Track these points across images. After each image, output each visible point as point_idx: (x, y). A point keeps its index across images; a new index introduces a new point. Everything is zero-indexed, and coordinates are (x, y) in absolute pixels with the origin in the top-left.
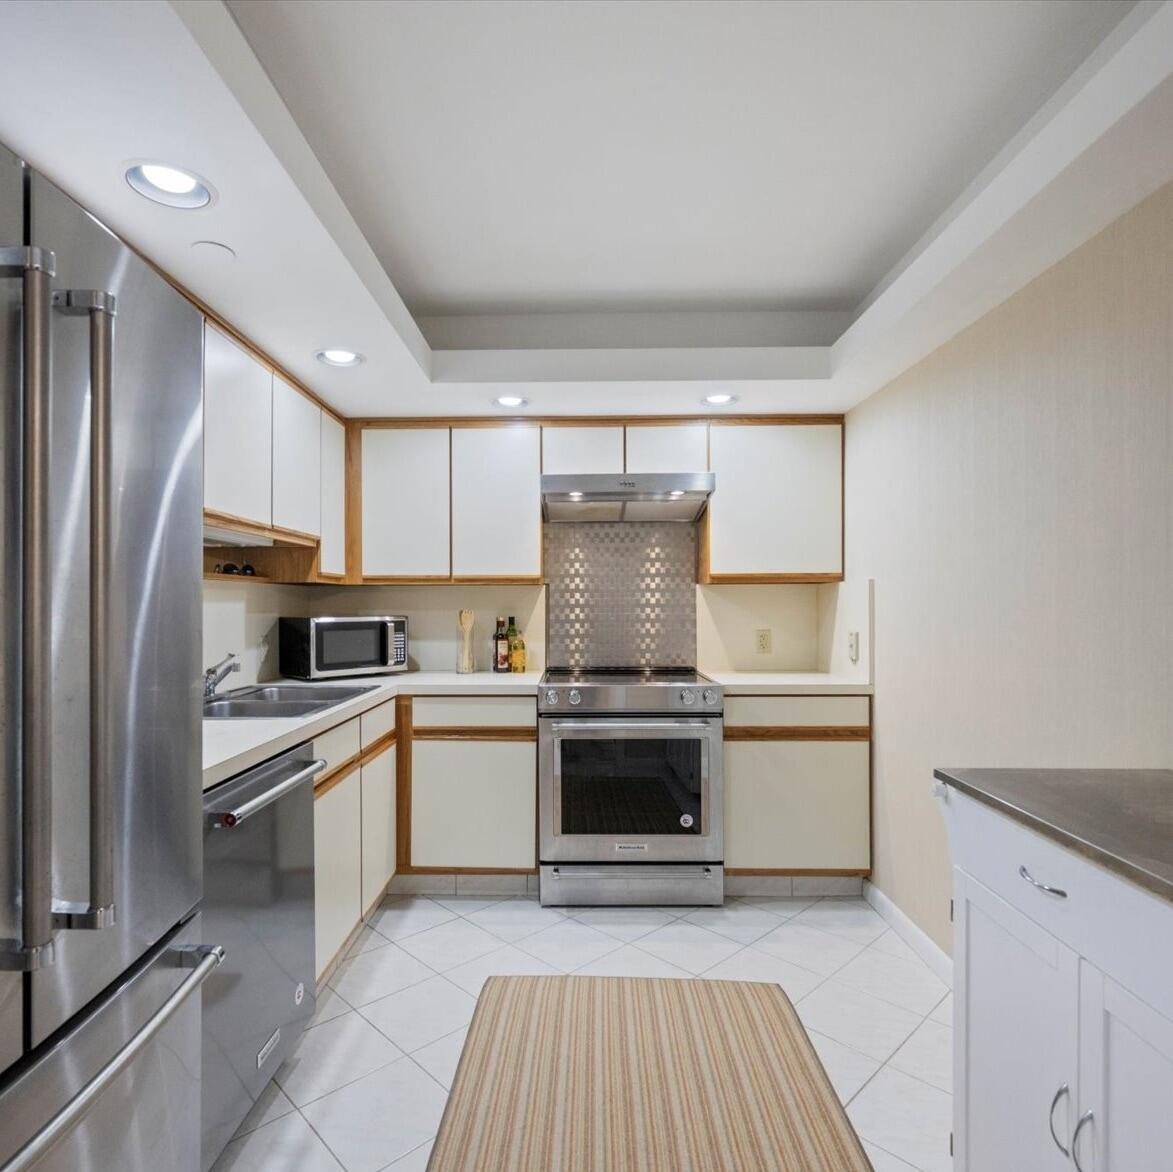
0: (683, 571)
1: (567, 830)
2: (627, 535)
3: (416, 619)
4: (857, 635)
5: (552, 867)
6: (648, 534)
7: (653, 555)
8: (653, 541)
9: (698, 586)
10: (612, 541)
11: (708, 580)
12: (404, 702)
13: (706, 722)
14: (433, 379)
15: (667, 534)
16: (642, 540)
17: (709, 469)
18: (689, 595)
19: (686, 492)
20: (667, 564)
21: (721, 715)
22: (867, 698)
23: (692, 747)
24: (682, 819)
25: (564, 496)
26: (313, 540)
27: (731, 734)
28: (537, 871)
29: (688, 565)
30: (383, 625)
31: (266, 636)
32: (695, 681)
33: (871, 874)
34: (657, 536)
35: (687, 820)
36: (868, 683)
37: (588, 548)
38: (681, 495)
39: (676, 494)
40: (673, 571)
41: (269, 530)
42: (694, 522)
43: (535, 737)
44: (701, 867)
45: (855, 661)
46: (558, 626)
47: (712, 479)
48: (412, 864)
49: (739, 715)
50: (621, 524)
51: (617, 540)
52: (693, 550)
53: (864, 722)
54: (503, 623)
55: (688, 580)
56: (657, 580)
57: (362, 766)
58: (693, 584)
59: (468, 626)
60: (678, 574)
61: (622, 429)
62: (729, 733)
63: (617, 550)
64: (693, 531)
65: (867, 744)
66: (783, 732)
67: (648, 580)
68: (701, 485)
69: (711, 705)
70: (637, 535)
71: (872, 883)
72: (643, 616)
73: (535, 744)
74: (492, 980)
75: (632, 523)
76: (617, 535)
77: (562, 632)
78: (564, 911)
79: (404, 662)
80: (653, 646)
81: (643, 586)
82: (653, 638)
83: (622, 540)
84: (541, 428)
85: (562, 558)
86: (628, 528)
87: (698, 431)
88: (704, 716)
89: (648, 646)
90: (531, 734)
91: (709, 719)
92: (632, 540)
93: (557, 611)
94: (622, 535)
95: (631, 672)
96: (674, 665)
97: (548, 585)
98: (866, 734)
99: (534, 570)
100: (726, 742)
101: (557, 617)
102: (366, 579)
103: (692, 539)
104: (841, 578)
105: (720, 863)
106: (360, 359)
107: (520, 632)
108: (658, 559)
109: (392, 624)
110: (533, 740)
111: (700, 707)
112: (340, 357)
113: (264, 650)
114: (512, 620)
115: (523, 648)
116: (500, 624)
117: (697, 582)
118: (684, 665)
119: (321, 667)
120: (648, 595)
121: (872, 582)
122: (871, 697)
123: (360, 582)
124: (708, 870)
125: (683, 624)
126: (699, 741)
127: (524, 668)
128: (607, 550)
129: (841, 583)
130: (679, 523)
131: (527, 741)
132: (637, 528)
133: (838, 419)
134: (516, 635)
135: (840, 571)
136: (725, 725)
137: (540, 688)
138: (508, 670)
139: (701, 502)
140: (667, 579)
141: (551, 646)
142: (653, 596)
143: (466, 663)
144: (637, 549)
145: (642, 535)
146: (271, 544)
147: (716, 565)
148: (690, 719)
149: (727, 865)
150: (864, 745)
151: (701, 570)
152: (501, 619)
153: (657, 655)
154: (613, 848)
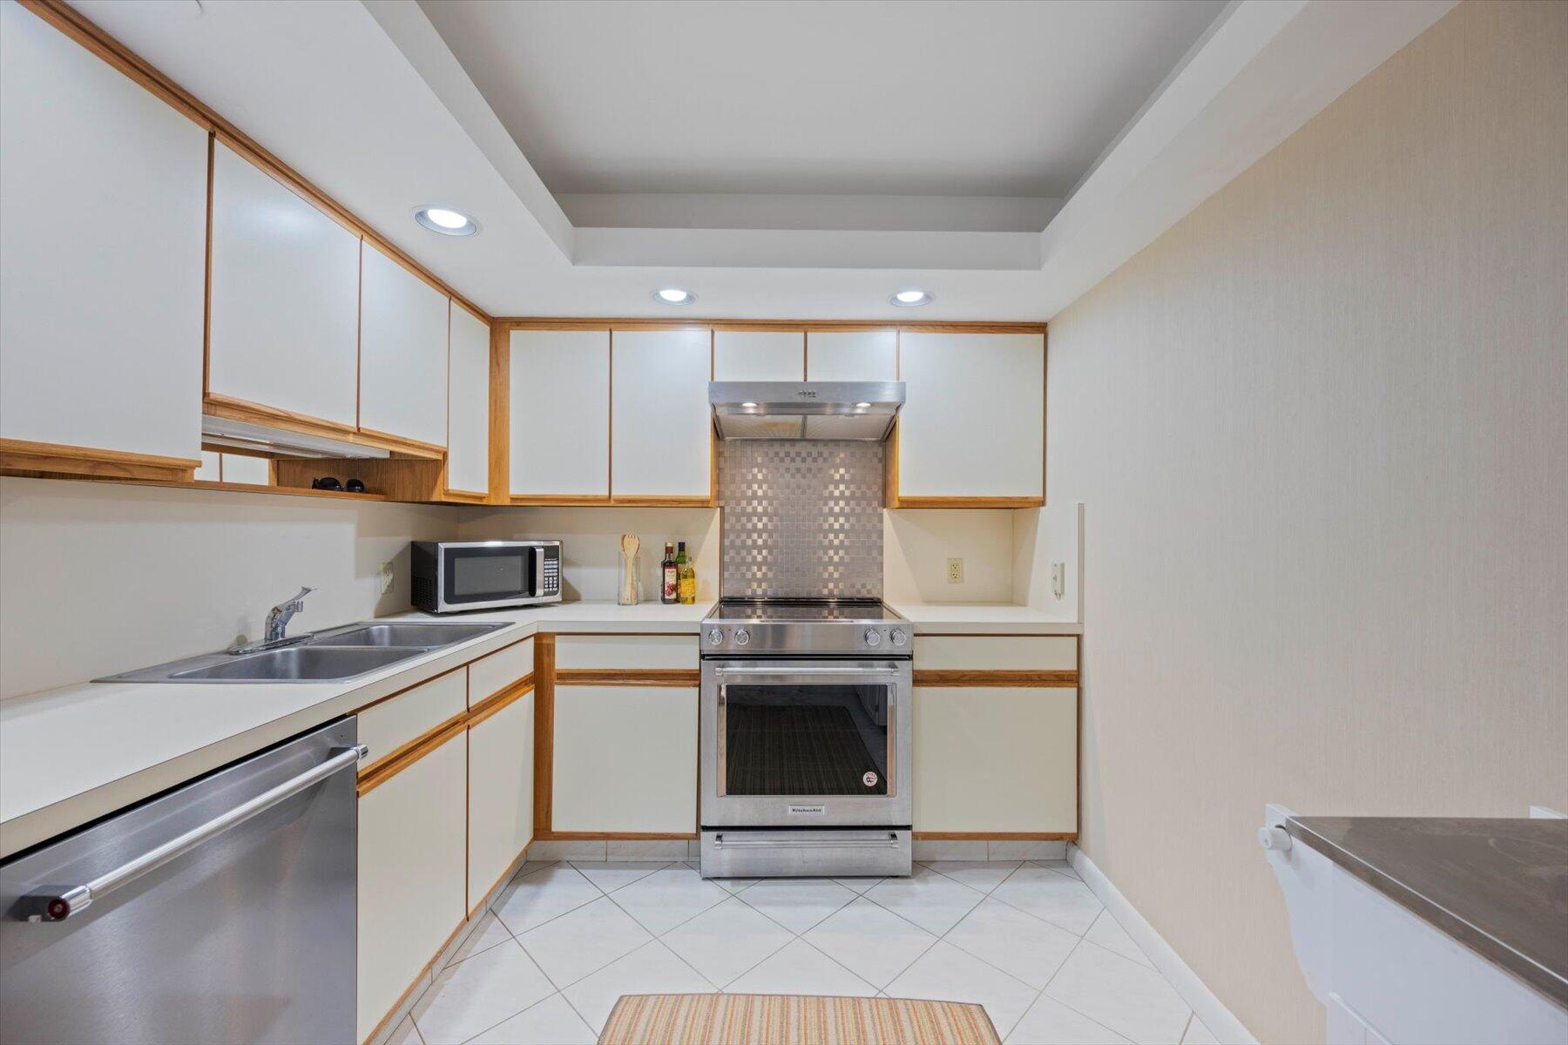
0: (869, 494)
1: (731, 790)
2: (809, 454)
3: (572, 544)
4: (1063, 565)
5: (715, 834)
6: (831, 454)
7: (837, 477)
8: (838, 461)
9: (885, 510)
10: (793, 460)
11: (897, 504)
12: (545, 641)
13: (894, 667)
14: (575, 260)
15: (853, 454)
16: (825, 460)
17: (898, 379)
18: (875, 520)
19: (873, 405)
20: (853, 487)
21: (910, 657)
22: (1075, 638)
23: (877, 694)
24: (865, 777)
25: (737, 406)
26: (437, 452)
27: (921, 679)
28: (697, 837)
29: (875, 488)
30: (532, 552)
31: (391, 563)
32: (881, 617)
33: (1077, 838)
34: (842, 455)
35: (870, 779)
36: (1076, 621)
37: (768, 468)
38: (865, 408)
39: (863, 406)
40: (858, 494)
41: (354, 433)
42: (881, 441)
43: (697, 682)
44: (887, 832)
45: (1059, 595)
46: (732, 553)
47: (902, 388)
48: (553, 830)
49: (931, 658)
50: (804, 443)
51: (798, 459)
52: (880, 471)
53: (1071, 666)
54: (672, 548)
55: (875, 504)
56: (842, 503)
57: (469, 728)
58: (880, 509)
59: (631, 552)
60: (864, 497)
61: (802, 335)
62: (919, 678)
63: (798, 470)
64: (880, 451)
65: (1074, 690)
66: (978, 676)
67: (831, 504)
68: (889, 396)
69: (899, 647)
70: (820, 454)
71: (1079, 848)
72: (826, 542)
73: (697, 689)
74: (625, 999)
75: (815, 441)
76: (798, 454)
77: (738, 559)
78: (727, 884)
79: (557, 592)
80: (836, 575)
81: (826, 510)
82: (836, 566)
83: (804, 460)
84: (713, 332)
85: (738, 478)
86: (809, 447)
87: (887, 338)
88: (891, 658)
89: (831, 575)
90: (693, 678)
91: (897, 663)
92: (815, 460)
93: (732, 536)
94: (804, 454)
95: (811, 604)
96: (859, 596)
97: (722, 508)
98: (1072, 679)
99: (704, 490)
100: (917, 688)
101: (732, 542)
102: (513, 499)
103: (880, 460)
104: (1042, 503)
105: (908, 828)
106: (473, 226)
107: (691, 559)
108: (842, 480)
109: (542, 550)
110: (695, 686)
111: (886, 648)
112: (448, 219)
113: (386, 580)
114: (682, 546)
115: (693, 576)
116: (669, 550)
117: (884, 504)
118: (869, 596)
119: (450, 599)
120: (831, 520)
121: (1081, 508)
122: (1079, 637)
123: (507, 502)
124: (894, 836)
125: (869, 549)
126: (885, 687)
127: (693, 599)
128: (788, 470)
129: (1042, 509)
130: (866, 442)
131: (688, 686)
132: (820, 448)
133: (1040, 328)
134: (685, 562)
135: (1042, 496)
136: (916, 668)
137: (702, 626)
138: (677, 601)
139: (889, 417)
140: (852, 503)
141: (726, 574)
142: (836, 520)
143: (627, 593)
144: (820, 470)
145: (826, 454)
146: (387, 456)
147: (905, 487)
148: (875, 662)
149: (914, 829)
150: (1071, 692)
151: (889, 494)
152: (669, 545)
153: (841, 586)
154: (785, 811)
